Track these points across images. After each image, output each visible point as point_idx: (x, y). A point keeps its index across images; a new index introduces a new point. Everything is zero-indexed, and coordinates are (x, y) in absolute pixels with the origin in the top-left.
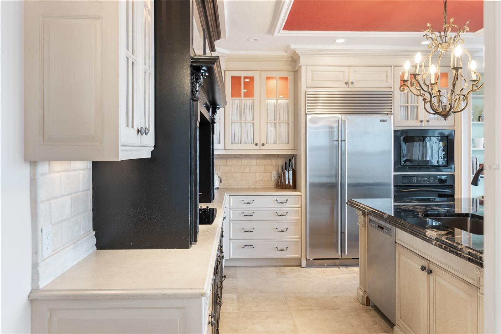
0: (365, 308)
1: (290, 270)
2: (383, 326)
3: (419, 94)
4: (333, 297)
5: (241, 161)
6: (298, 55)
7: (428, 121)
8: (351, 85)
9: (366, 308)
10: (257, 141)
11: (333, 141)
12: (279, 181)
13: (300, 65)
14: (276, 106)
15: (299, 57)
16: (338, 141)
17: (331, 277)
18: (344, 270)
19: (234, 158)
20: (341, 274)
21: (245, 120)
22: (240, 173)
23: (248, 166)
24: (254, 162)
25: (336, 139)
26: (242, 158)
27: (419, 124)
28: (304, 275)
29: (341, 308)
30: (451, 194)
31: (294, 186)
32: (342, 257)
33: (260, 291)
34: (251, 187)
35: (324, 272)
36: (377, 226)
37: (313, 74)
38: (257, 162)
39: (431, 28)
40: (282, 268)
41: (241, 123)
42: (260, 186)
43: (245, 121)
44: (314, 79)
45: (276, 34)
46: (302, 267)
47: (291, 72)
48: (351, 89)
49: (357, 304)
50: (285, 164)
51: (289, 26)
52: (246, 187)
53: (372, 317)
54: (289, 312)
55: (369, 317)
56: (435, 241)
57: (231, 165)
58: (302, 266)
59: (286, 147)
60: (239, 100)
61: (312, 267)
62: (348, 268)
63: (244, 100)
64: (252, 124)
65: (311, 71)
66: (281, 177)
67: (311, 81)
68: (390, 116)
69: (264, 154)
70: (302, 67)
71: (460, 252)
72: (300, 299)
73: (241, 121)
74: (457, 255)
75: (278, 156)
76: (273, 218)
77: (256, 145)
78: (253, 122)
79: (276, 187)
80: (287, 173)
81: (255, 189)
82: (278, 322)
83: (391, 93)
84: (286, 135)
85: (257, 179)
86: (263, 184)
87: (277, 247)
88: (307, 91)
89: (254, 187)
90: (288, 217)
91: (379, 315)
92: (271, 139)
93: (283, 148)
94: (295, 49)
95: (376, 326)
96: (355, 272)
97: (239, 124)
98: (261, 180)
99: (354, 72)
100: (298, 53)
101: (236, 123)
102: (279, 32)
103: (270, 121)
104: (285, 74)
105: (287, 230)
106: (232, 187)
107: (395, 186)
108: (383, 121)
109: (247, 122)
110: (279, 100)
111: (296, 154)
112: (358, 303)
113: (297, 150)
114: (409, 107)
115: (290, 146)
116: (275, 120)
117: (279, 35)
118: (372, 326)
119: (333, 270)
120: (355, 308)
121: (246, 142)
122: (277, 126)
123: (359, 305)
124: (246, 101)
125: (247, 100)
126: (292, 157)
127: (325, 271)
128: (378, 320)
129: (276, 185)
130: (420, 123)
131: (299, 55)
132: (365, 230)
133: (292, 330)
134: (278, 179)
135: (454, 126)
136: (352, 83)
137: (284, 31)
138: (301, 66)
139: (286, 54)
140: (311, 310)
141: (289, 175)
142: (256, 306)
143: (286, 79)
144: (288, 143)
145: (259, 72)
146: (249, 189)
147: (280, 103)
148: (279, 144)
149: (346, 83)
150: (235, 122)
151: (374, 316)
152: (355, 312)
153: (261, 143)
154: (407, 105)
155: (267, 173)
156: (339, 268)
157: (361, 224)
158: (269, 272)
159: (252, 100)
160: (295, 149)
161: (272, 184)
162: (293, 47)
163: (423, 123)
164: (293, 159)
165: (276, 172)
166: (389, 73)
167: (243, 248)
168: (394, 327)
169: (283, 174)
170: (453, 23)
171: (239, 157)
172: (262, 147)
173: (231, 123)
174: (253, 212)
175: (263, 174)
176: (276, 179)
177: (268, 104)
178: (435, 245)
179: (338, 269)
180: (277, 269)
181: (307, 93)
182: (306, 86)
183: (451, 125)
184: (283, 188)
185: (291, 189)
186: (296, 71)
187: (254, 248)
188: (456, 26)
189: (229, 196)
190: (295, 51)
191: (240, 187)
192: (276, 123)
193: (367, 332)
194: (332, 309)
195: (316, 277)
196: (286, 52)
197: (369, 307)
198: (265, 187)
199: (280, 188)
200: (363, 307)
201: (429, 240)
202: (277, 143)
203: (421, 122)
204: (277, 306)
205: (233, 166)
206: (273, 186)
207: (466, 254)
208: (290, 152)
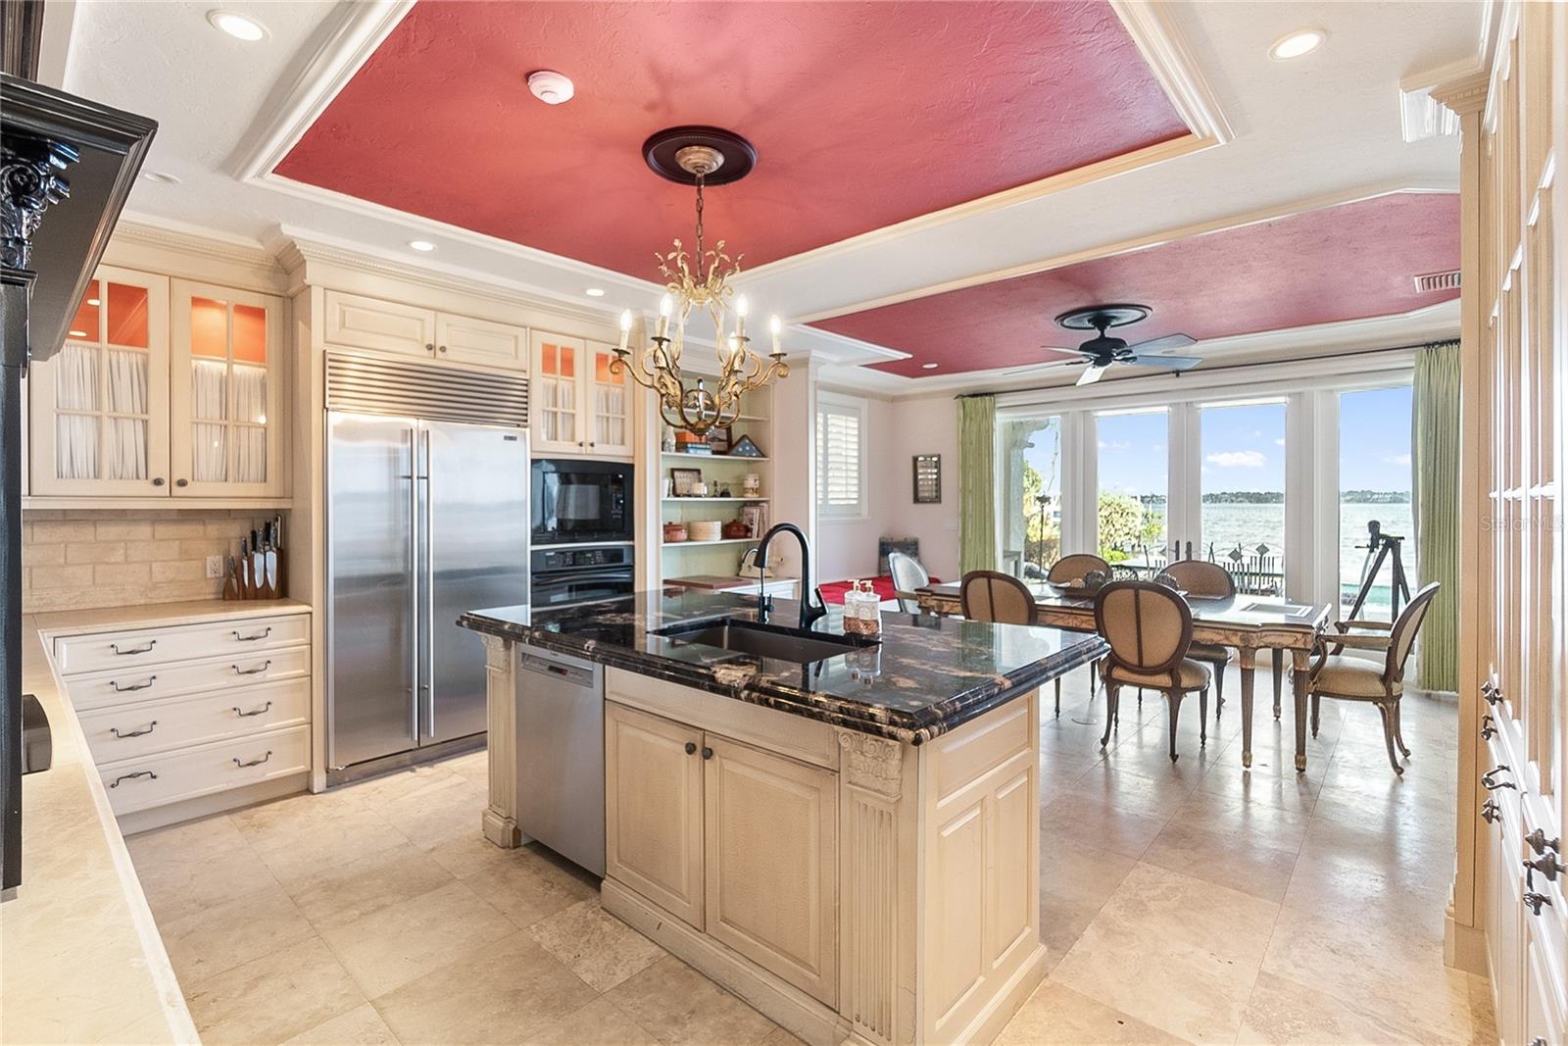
0: (512, 856)
1: (279, 810)
2: (568, 886)
3: (649, 384)
4: (426, 852)
5: (93, 529)
6: (302, 256)
7: (592, 445)
8: (439, 353)
9: (515, 853)
10: (159, 469)
11: (397, 477)
12: (234, 581)
13: (307, 281)
14: (224, 383)
15: (305, 261)
16: (411, 477)
17: (400, 799)
18: (428, 773)
19: (65, 521)
20: (425, 785)
21: (114, 410)
22: (91, 566)
23: (122, 544)
24: (144, 531)
25: (405, 474)
26: (96, 521)
27: (576, 449)
28: (326, 813)
29: (458, 877)
30: (630, 580)
31: (282, 591)
32: (421, 745)
33: (201, 905)
34: (133, 603)
35: (380, 792)
36: (545, 668)
37: (344, 312)
38: (154, 530)
39: (682, 250)
40: (253, 810)
41: (98, 418)
42: (167, 597)
43: (115, 414)
44: (347, 325)
45: (249, 177)
46: (314, 794)
47: (273, 298)
48: (440, 361)
49: (490, 850)
50: (250, 535)
51: (299, 165)
52: (114, 606)
53: (537, 874)
54: (317, 938)
55: (530, 877)
56: (746, 692)
57: (50, 544)
58: (315, 791)
59: (257, 490)
60: (90, 348)
61: (343, 785)
62: (436, 766)
63: (110, 350)
64: (139, 426)
65: (340, 304)
66: (238, 571)
67: (340, 329)
68: (523, 429)
69: (179, 510)
70: (313, 287)
71: (818, 710)
72: (339, 887)
73: (97, 413)
74: (812, 715)
75: (227, 514)
76: (223, 683)
77: (158, 482)
78: (145, 417)
79: (221, 596)
80: (258, 559)
81: (150, 609)
82: (293, 986)
83: (525, 382)
84: (260, 461)
85: (154, 580)
86: (176, 593)
87: (235, 760)
88: (328, 351)
89: (143, 602)
90: (270, 675)
91: (549, 861)
92: (210, 465)
93: (252, 494)
94: (295, 240)
95: (553, 893)
96: (454, 773)
97: (90, 422)
98: (171, 582)
99: (448, 325)
100: (302, 252)
101: (77, 418)
102: (260, 174)
103: (206, 418)
104: (254, 301)
105: (269, 706)
106: (55, 609)
107: (533, 574)
108: (511, 438)
109: (122, 418)
110: (235, 366)
111: (290, 510)
112: (491, 847)
113: (292, 498)
114: (559, 415)
115: (272, 488)
116: (221, 418)
117: (258, 183)
118: (547, 897)
119: (401, 779)
120: (491, 863)
121: (119, 474)
122: (230, 435)
123: (494, 853)
124: (118, 355)
125: (121, 354)
126: (272, 515)
127: (381, 789)
128: (552, 876)
129: (224, 591)
130: (579, 447)
131: (305, 257)
132: (509, 679)
133: (345, 995)
134: (228, 576)
135: (633, 457)
136: (443, 349)
137: (275, 175)
138: (309, 286)
139: (260, 247)
140: (381, 908)
141: (266, 563)
142: (199, 961)
143: (258, 313)
144: (265, 481)
145: (168, 278)
146: (126, 610)
147: (239, 373)
148: (235, 481)
149: (430, 347)
150: (75, 415)
151: (540, 870)
152: (493, 875)
153: (176, 478)
154: (555, 409)
155: (191, 559)
156: (413, 771)
157: (498, 668)
158: (215, 834)
159: (139, 356)
160: (287, 495)
161: (209, 590)
162: (289, 230)
163: (583, 448)
164: (277, 520)
165: (221, 557)
166: (521, 339)
167: (112, 786)
168: (602, 885)
169: (245, 563)
170: (723, 251)
171: (84, 518)
172: (178, 491)
173: (58, 415)
174: (152, 675)
175: (177, 564)
176: (222, 575)
177: (199, 371)
178: (748, 699)
179: (413, 774)
180: (236, 817)
181: (328, 356)
182: (325, 338)
183: (628, 454)
184: (245, 598)
185: (272, 599)
186: (288, 297)
187: (154, 777)
188: (726, 258)
189: (55, 638)
190: (293, 242)
191: (91, 606)
192: (225, 427)
193: (542, 916)
194: (438, 886)
195: (364, 810)
196: (261, 242)
197: (521, 850)
198: (183, 599)
199: (238, 599)
200: (506, 854)
201: (727, 691)
202: (230, 478)
203: (581, 445)
204: (273, 934)
205: (63, 546)
206: (209, 594)
207: (834, 712)
208: (270, 505)
